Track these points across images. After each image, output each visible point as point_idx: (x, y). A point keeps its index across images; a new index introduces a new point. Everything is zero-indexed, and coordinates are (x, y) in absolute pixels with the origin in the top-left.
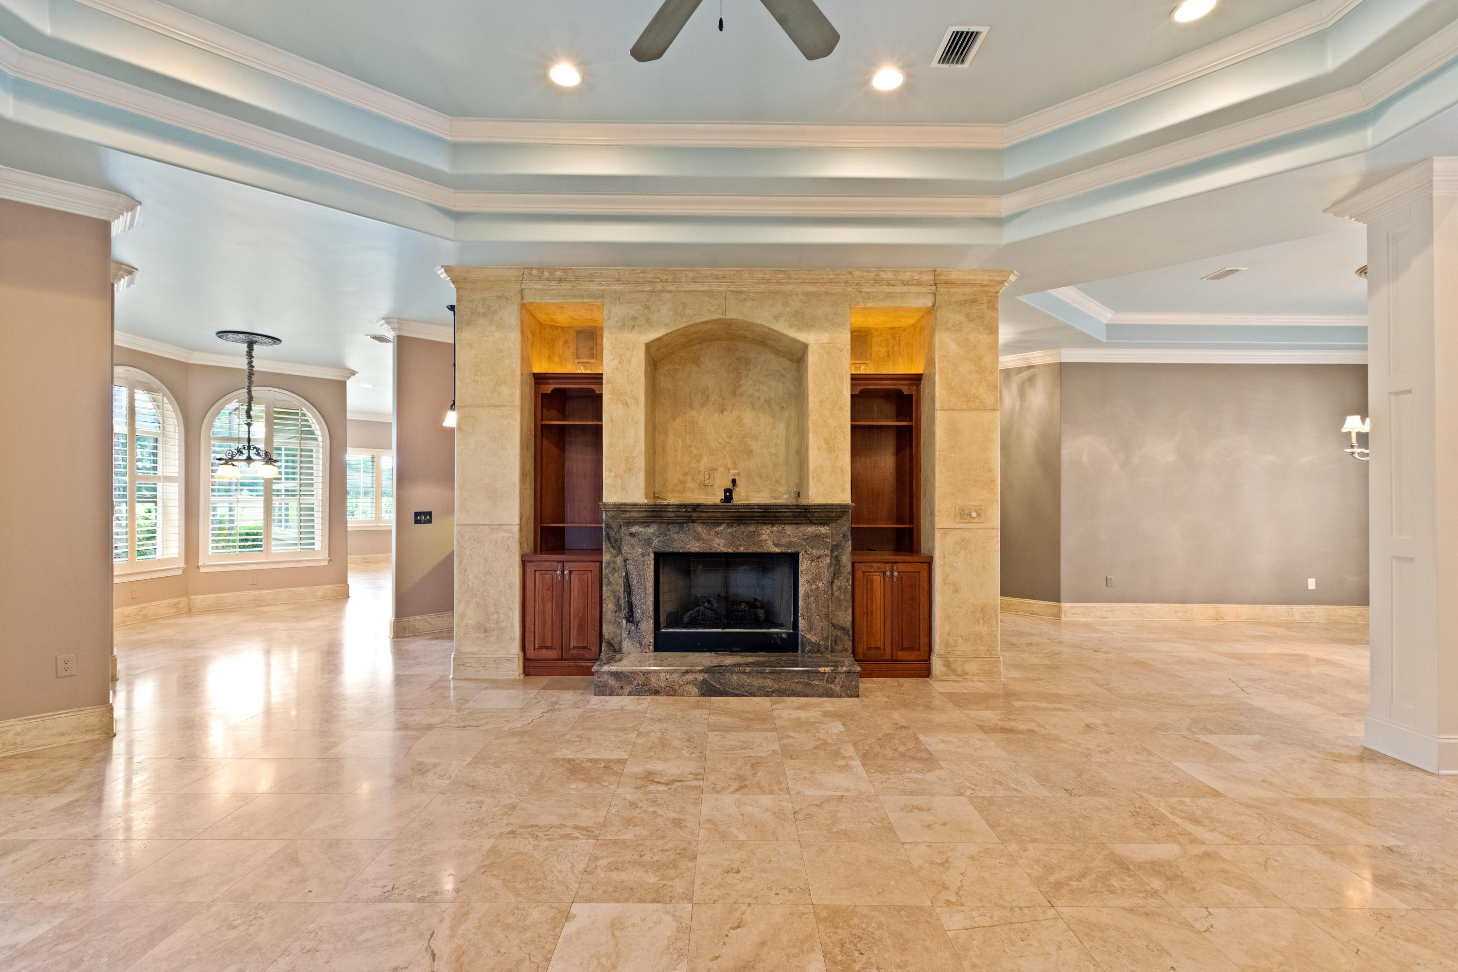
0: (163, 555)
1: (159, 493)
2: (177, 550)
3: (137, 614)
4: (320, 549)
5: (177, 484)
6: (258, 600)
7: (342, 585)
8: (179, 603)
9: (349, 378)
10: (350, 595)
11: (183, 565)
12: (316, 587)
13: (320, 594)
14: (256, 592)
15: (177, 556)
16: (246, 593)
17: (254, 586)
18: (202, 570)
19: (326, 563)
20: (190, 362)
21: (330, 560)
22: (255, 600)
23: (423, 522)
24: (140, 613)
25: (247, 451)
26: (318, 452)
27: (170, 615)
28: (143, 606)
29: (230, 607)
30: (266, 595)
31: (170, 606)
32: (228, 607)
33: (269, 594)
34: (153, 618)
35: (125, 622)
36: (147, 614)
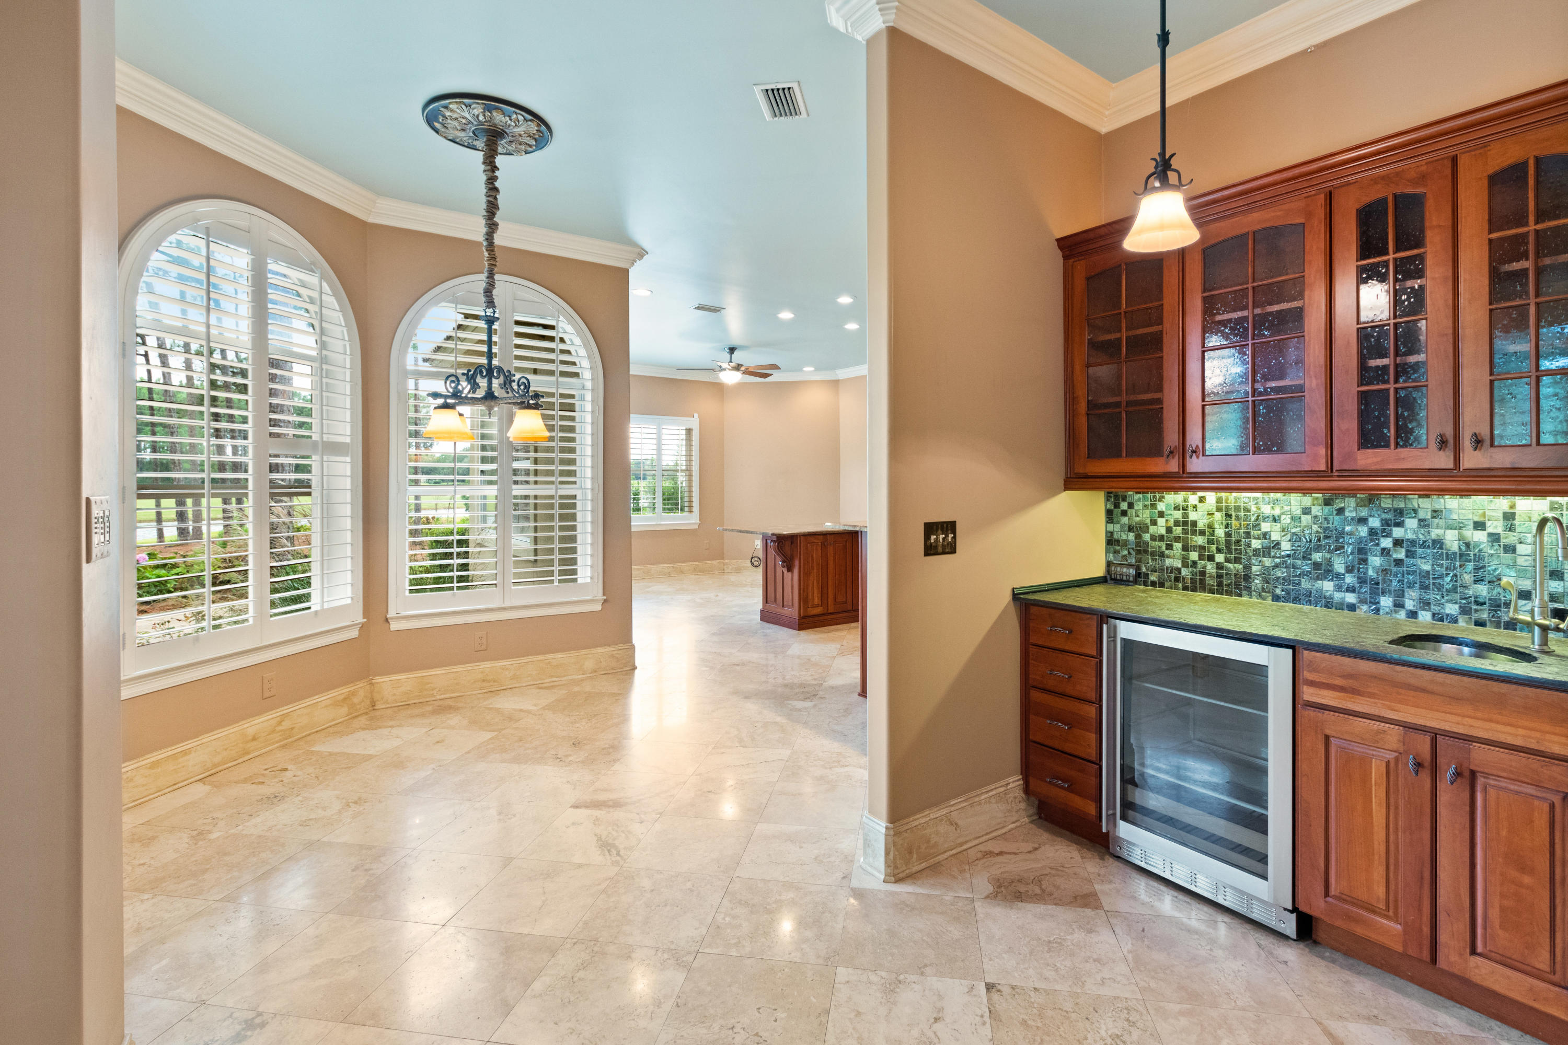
0: (323, 602)
1: (314, 477)
2: (348, 591)
3: (273, 731)
4: (588, 580)
5: (348, 459)
6: (489, 681)
7: (622, 646)
8: (354, 693)
9: (633, 263)
10: (636, 664)
11: (361, 620)
12: (584, 652)
13: (589, 664)
14: (486, 665)
15: (349, 601)
16: (468, 667)
17: (482, 652)
18: (394, 626)
19: (598, 607)
20: (371, 220)
21: (605, 601)
22: (484, 681)
23: (940, 549)
24: (280, 728)
25: (485, 380)
26: (583, 398)
27: (337, 722)
28: (285, 712)
29: (443, 696)
30: (503, 669)
31: (337, 704)
32: (438, 697)
33: (507, 669)
34: (304, 734)
35: (248, 753)
36: (292, 729)
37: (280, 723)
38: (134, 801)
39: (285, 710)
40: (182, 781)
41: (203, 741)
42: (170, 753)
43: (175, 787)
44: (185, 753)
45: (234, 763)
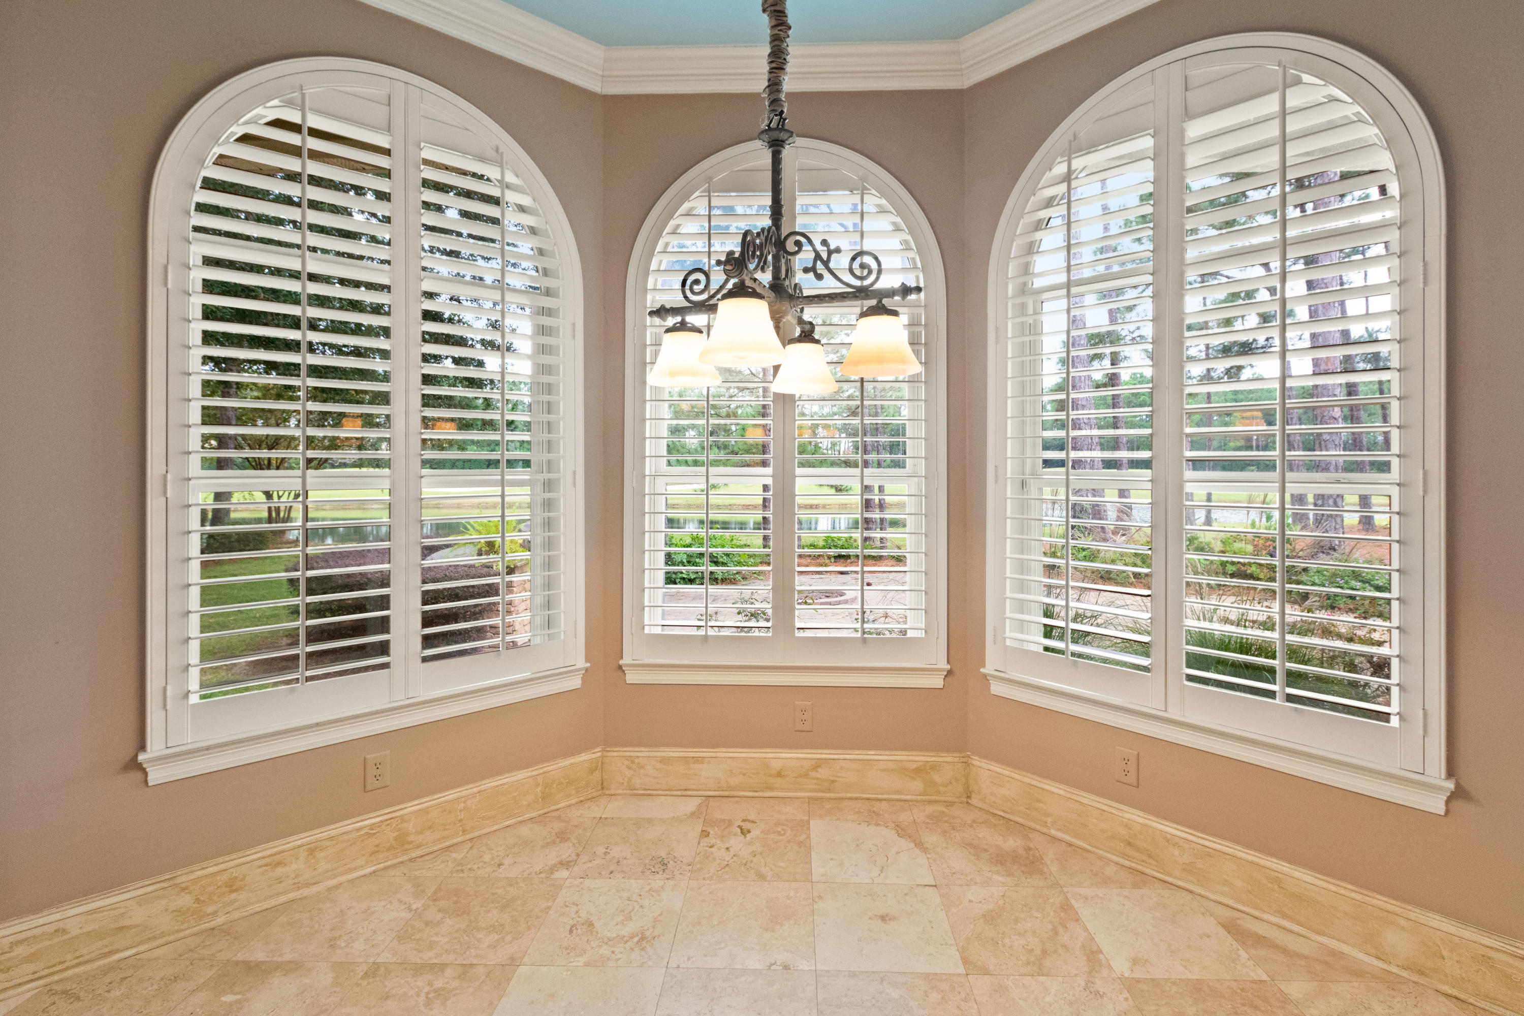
6: (1137, 850)
14: (1136, 816)
16: (1103, 804)
22: (1128, 844)
24: (815, 774)
27: (903, 797)
28: (824, 756)
29: (1059, 835)
30: (1168, 841)
31: (902, 771)
32: (1053, 832)
33: (1176, 844)
34: (849, 795)
35: (771, 789)
36: (833, 782)
37: (815, 768)
38: (645, 789)
39: (824, 754)
40: (694, 790)
41: (718, 755)
42: (682, 754)
43: (685, 793)
44: (699, 760)
45: (751, 794)
